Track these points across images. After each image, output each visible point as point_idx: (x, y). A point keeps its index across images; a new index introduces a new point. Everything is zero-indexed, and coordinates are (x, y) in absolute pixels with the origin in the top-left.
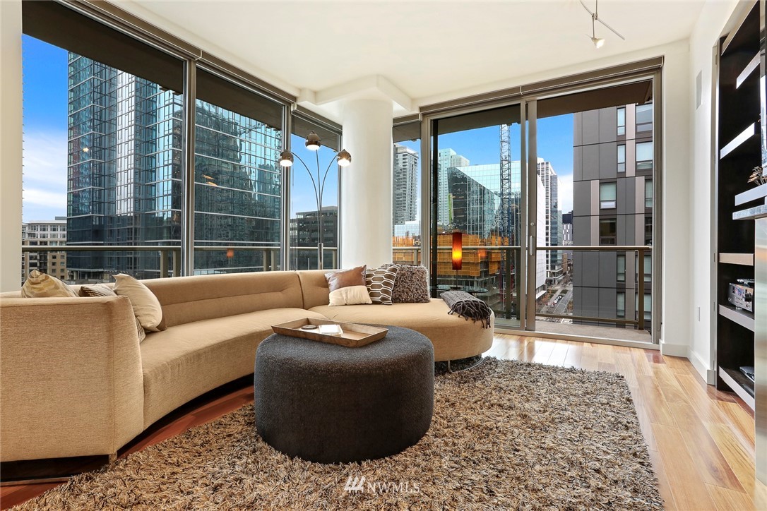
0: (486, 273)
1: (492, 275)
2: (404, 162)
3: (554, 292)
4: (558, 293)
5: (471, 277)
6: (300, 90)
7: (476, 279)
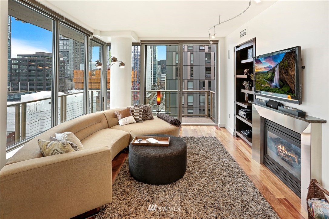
6: (95, 30)
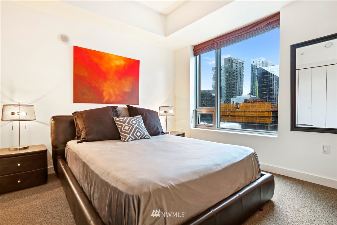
2: (236, 67)
7: (269, 125)
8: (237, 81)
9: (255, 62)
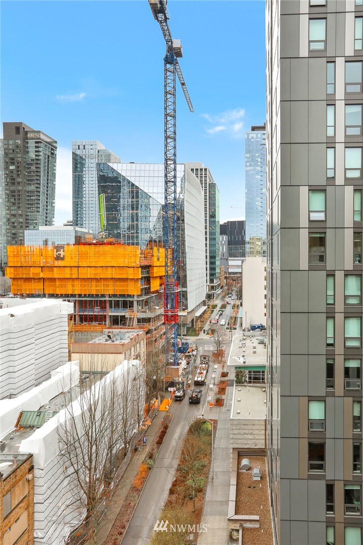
0: (147, 291)
1: (153, 292)
2: (36, 151)
3: (215, 307)
4: (218, 308)
5: (129, 296)
7: (135, 298)
8: (39, 188)
9: (81, 147)
